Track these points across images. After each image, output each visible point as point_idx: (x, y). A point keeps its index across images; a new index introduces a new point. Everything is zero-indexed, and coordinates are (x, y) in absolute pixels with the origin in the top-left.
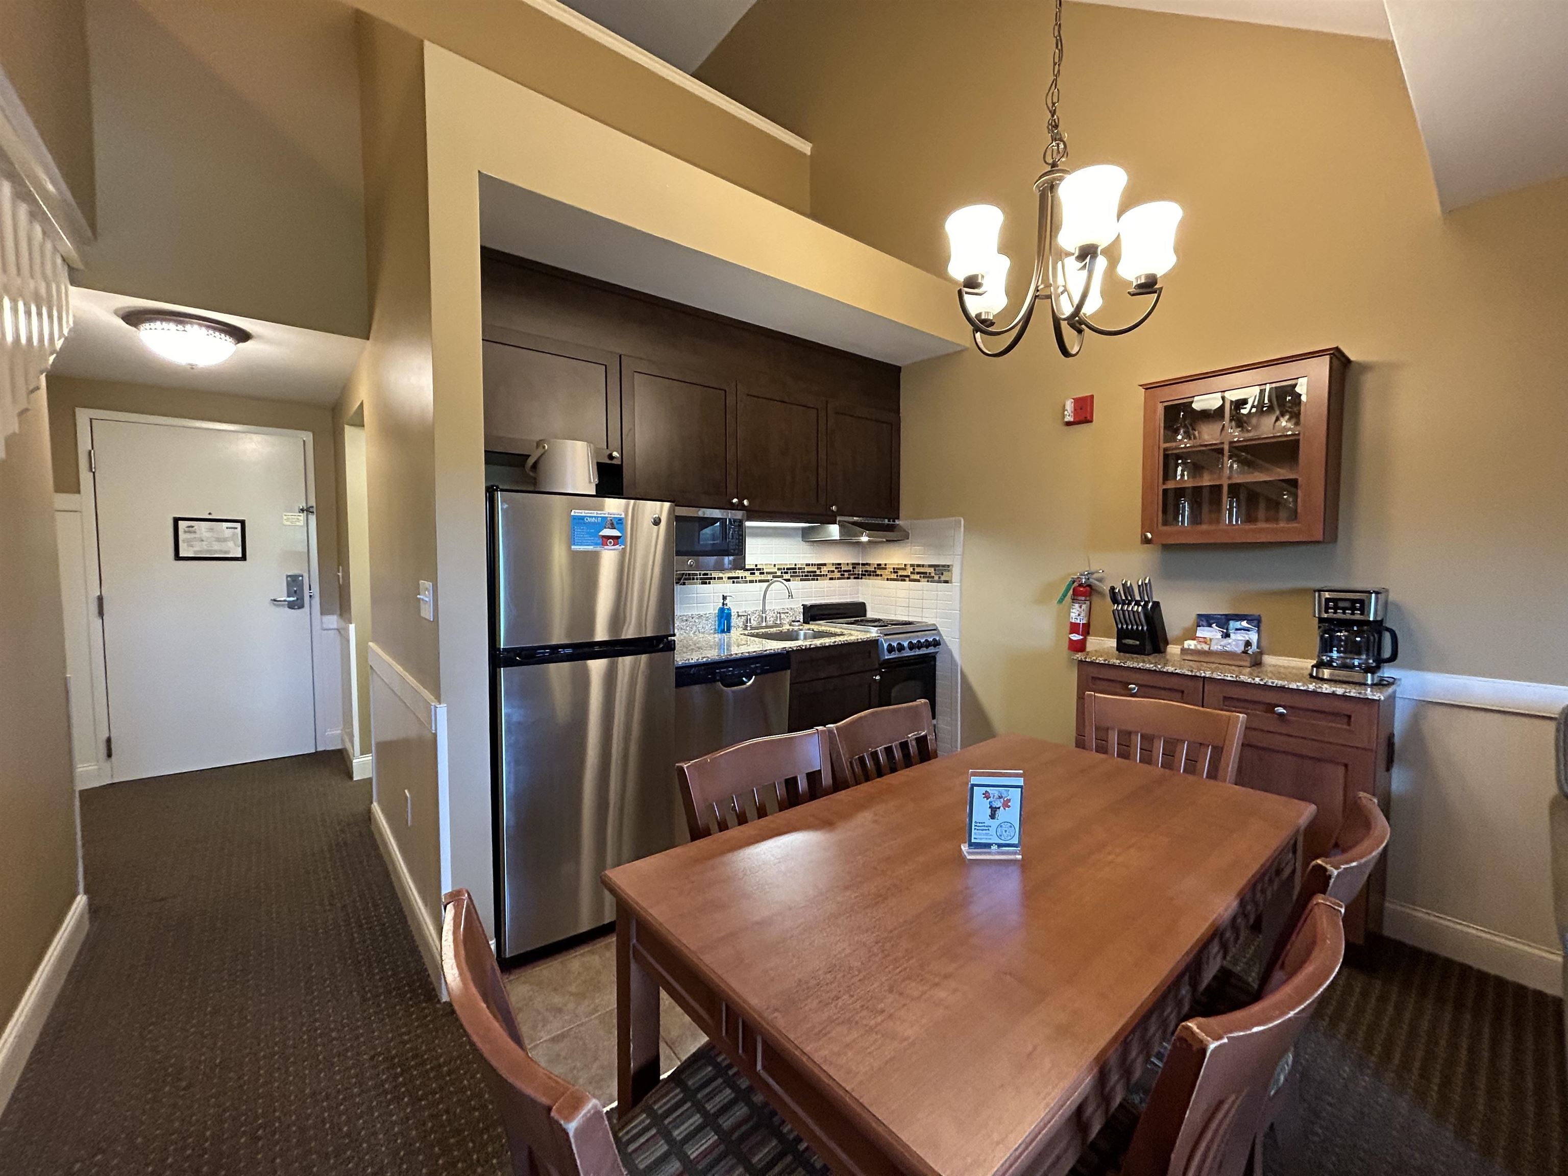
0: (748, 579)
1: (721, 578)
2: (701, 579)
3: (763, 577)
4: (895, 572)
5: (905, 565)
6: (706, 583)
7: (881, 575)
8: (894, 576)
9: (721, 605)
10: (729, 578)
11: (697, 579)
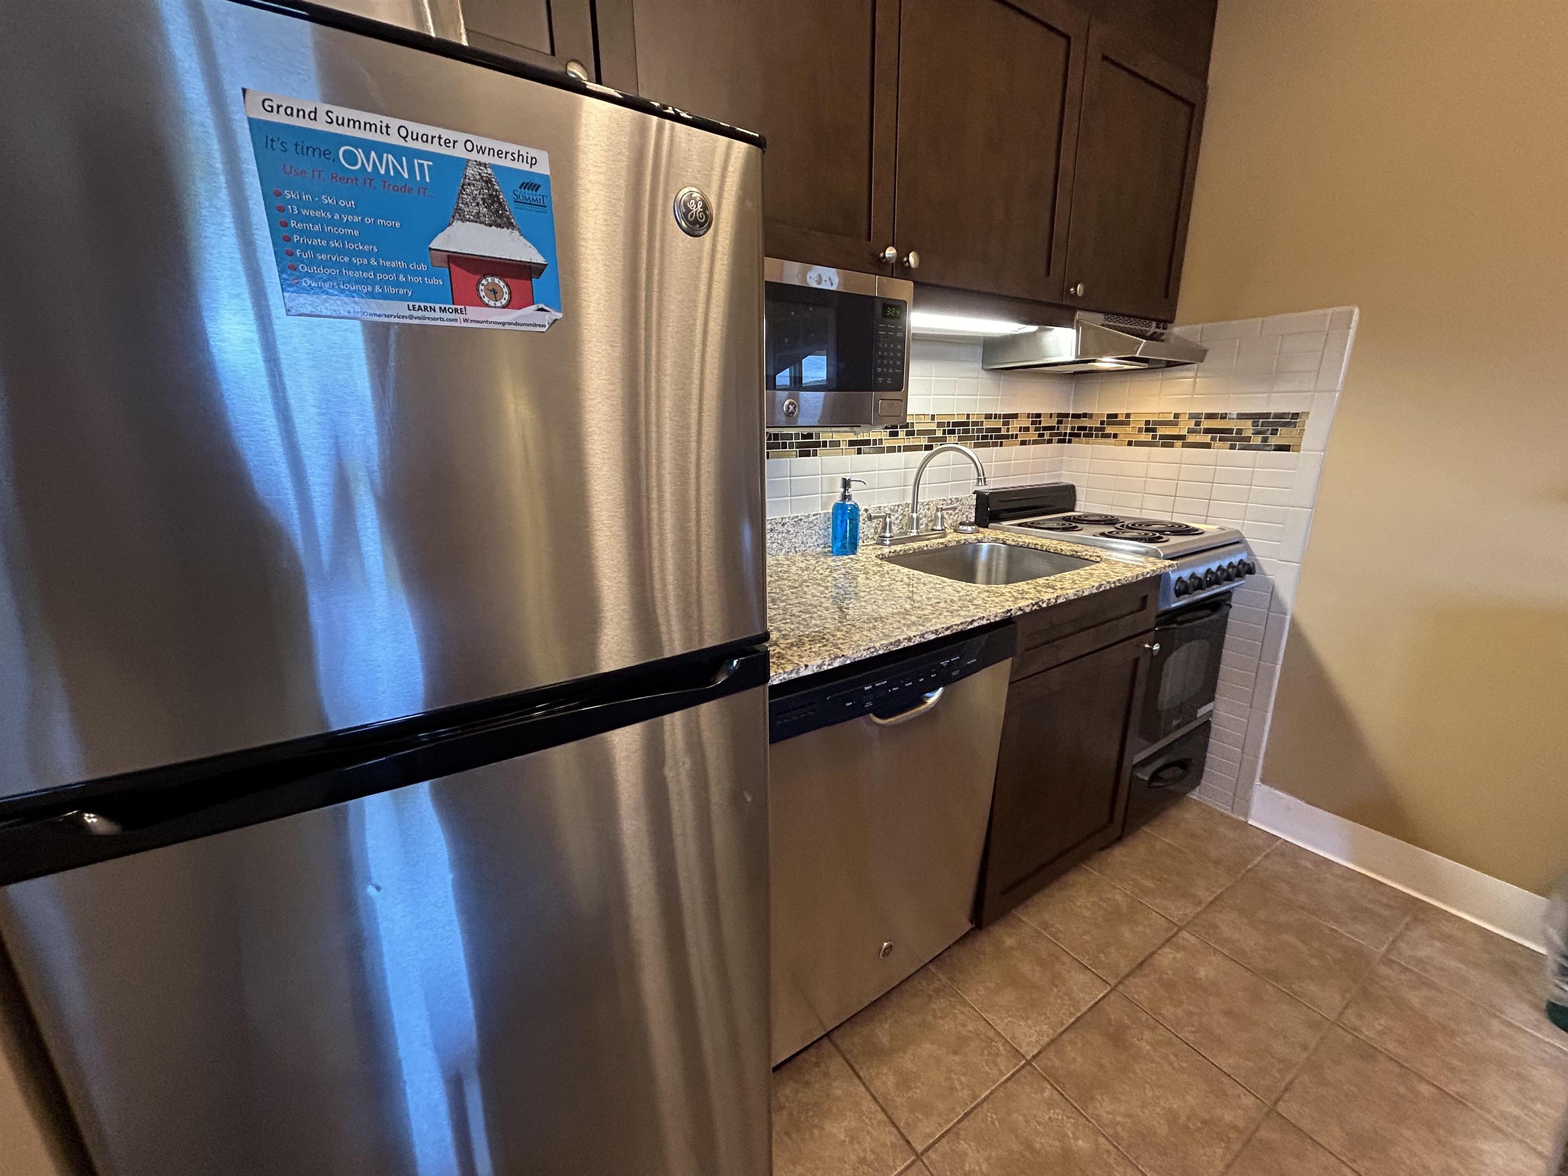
0: (885, 444)
1: (836, 444)
2: (799, 445)
3: (912, 441)
4: (1147, 430)
5: (1177, 416)
6: (807, 454)
7: (1115, 436)
8: (1147, 437)
9: (838, 498)
10: (852, 443)
11: (791, 446)
